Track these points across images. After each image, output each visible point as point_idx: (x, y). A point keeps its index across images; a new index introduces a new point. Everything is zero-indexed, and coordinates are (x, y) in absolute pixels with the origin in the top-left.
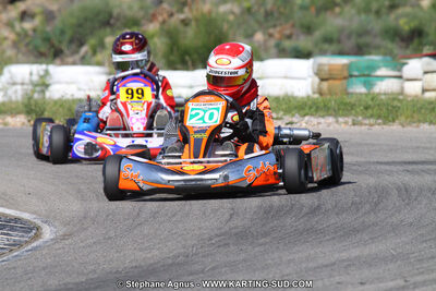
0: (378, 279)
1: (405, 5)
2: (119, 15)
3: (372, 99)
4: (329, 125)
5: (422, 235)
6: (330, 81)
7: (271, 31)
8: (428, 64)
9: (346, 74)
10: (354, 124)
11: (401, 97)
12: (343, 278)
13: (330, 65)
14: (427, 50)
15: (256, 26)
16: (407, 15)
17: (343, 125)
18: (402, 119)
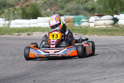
1: (90, 1)
2: (8, 3)
3: (81, 28)
5: (94, 67)
6: (69, 23)
7: (52, 8)
8: (96, 18)
9: (73, 21)
10: (75, 35)
11: (89, 27)
13: (68, 18)
14: (96, 14)
15: (48, 7)
16: (90, 4)
18: (89, 33)
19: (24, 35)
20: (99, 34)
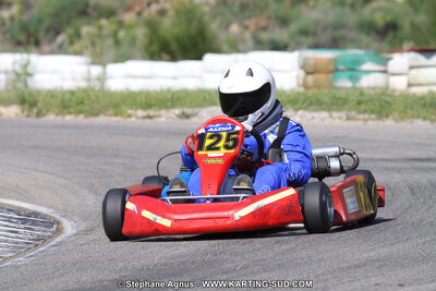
0: (415, 281)
2: (96, 4)
3: (361, 94)
4: (323, 120)
7: (247, 22)
8: (415, 59)
10: (348, 119)
11: (389, 92)
12: (380, 279)
13: (315, 59)
15: (231, 17)
16: (382, 9)
17: (337, 121)
18: (396, 115)
19: (167, 118)
20: (433, 117)
